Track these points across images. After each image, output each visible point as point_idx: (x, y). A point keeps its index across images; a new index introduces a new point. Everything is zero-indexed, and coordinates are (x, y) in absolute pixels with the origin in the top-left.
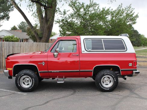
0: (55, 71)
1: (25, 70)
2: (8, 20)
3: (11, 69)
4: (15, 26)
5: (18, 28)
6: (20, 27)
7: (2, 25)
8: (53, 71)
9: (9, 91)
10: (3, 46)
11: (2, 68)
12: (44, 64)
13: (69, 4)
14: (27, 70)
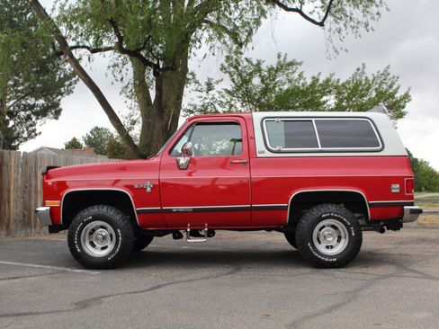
0: (181, 208)
1: (96, 207)
2: (56, 118)
3: (56, 203)
4: (74, 139)
5: (84, 145)
6: (90, 142)
7: (40, 133)
8: (174, 208)
9: (49, 267)
10: (39, 165)
11: (35, 227)
12: (149, 189)
13: (222, 65)
14: (101, 206)
